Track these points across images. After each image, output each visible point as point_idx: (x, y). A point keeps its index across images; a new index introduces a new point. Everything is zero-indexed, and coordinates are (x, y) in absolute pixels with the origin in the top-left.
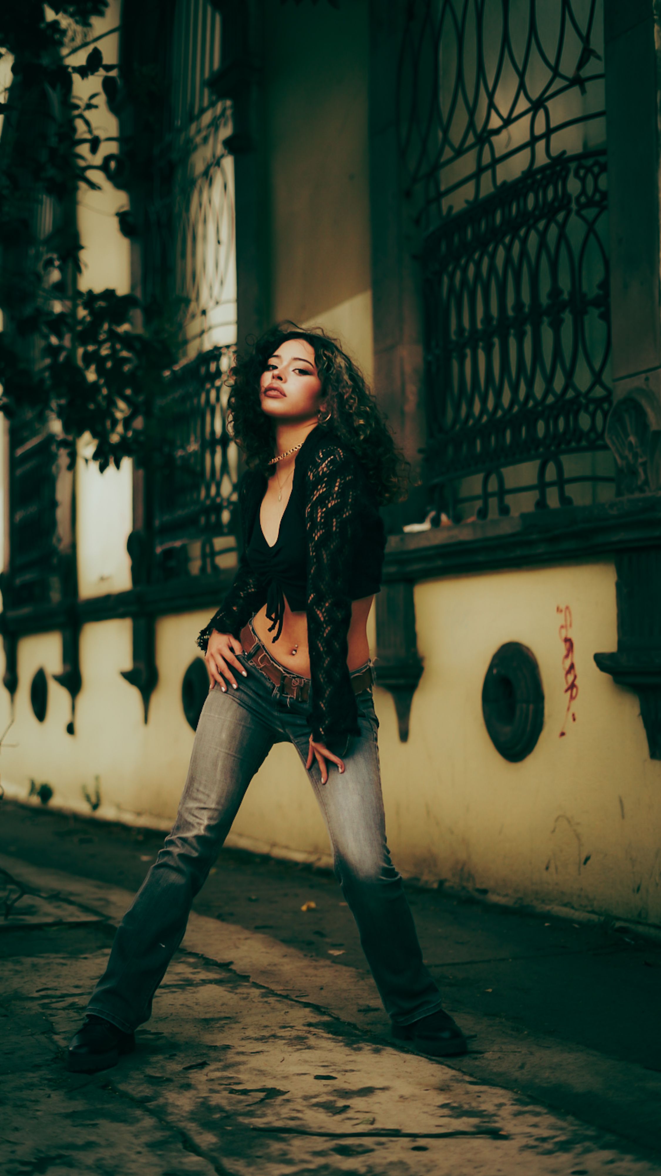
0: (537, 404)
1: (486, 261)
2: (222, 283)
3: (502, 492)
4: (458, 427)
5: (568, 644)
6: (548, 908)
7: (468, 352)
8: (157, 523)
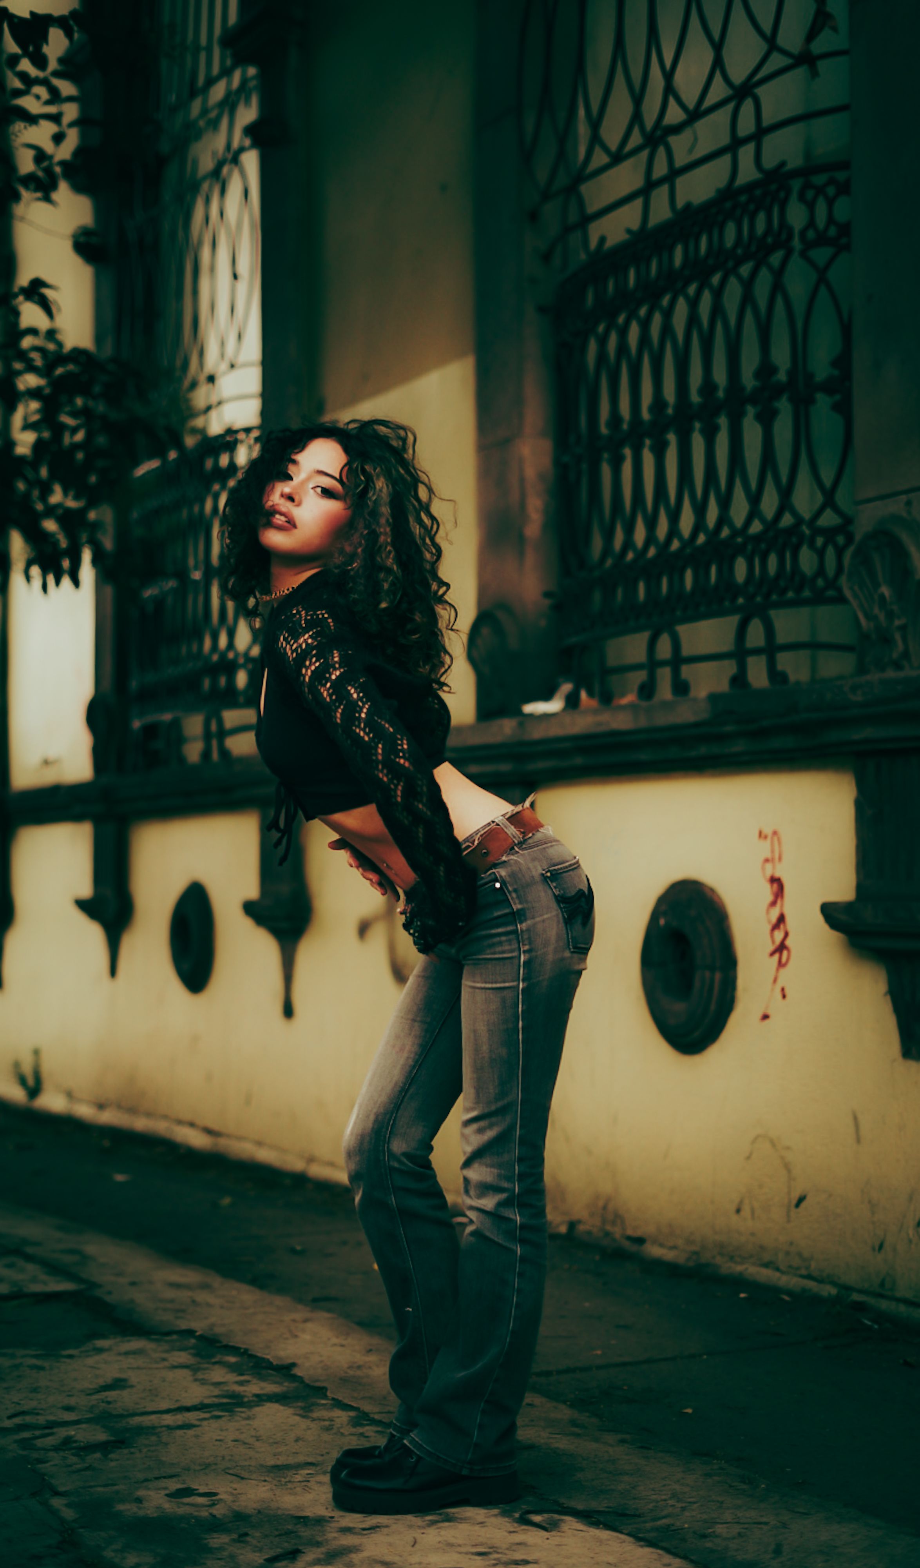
0: (735, 533)
1: (657, 320)
2: (240, 336)
3: (677, 661)
4: (609, 562)
5: (775, 886)
6: (739, 1268)
7: (628, 452)
8: (134, 684)
